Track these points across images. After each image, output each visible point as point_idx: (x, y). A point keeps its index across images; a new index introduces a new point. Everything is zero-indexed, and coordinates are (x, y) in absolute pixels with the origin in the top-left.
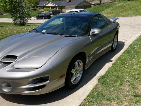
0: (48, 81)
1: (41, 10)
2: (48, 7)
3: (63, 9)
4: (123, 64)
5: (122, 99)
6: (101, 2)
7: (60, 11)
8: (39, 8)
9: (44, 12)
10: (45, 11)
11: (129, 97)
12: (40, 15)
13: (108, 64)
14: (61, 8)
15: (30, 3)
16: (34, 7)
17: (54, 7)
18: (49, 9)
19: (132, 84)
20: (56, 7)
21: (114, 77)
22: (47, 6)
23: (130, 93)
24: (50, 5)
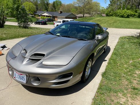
0: (72, 77)
1: (38, 18)
2: (44, 16)
3: (55, 18)
5: (126, 92)
6: (84, 15)
7: (53, 19)
8: (37, 15)
9: (41, 19)
10: (42, 18)
12: (38, 21)
14: (54, 17)
15: (30, 11)
16: (32, 15)
17: (48, 16)
18: (45, 17)
19: (128, 80)
20: (50, 16)
23: (129, 87)
24: (46, 14)
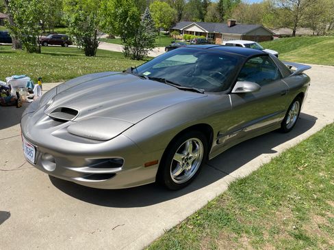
0: (120, 169)
1: (178, 37)
2: (191, 33)
3: (217, 39)
4: (296, 162)
6: (294, 32)
7: (211, 41)
8: (175, 32)
9: (182, 41)
10: (185, 38)
11: (282, 236)
12: (173, 45)
13: (263, 156)
14: (214, 36)
15: (161, 22)
16: (167, 30)
17: (201, 34)
18: (192, 36)
20: (204, 34)
21: (266, 186)
22: (189, 30)
23: (289, 228)
24: (195, 29)
